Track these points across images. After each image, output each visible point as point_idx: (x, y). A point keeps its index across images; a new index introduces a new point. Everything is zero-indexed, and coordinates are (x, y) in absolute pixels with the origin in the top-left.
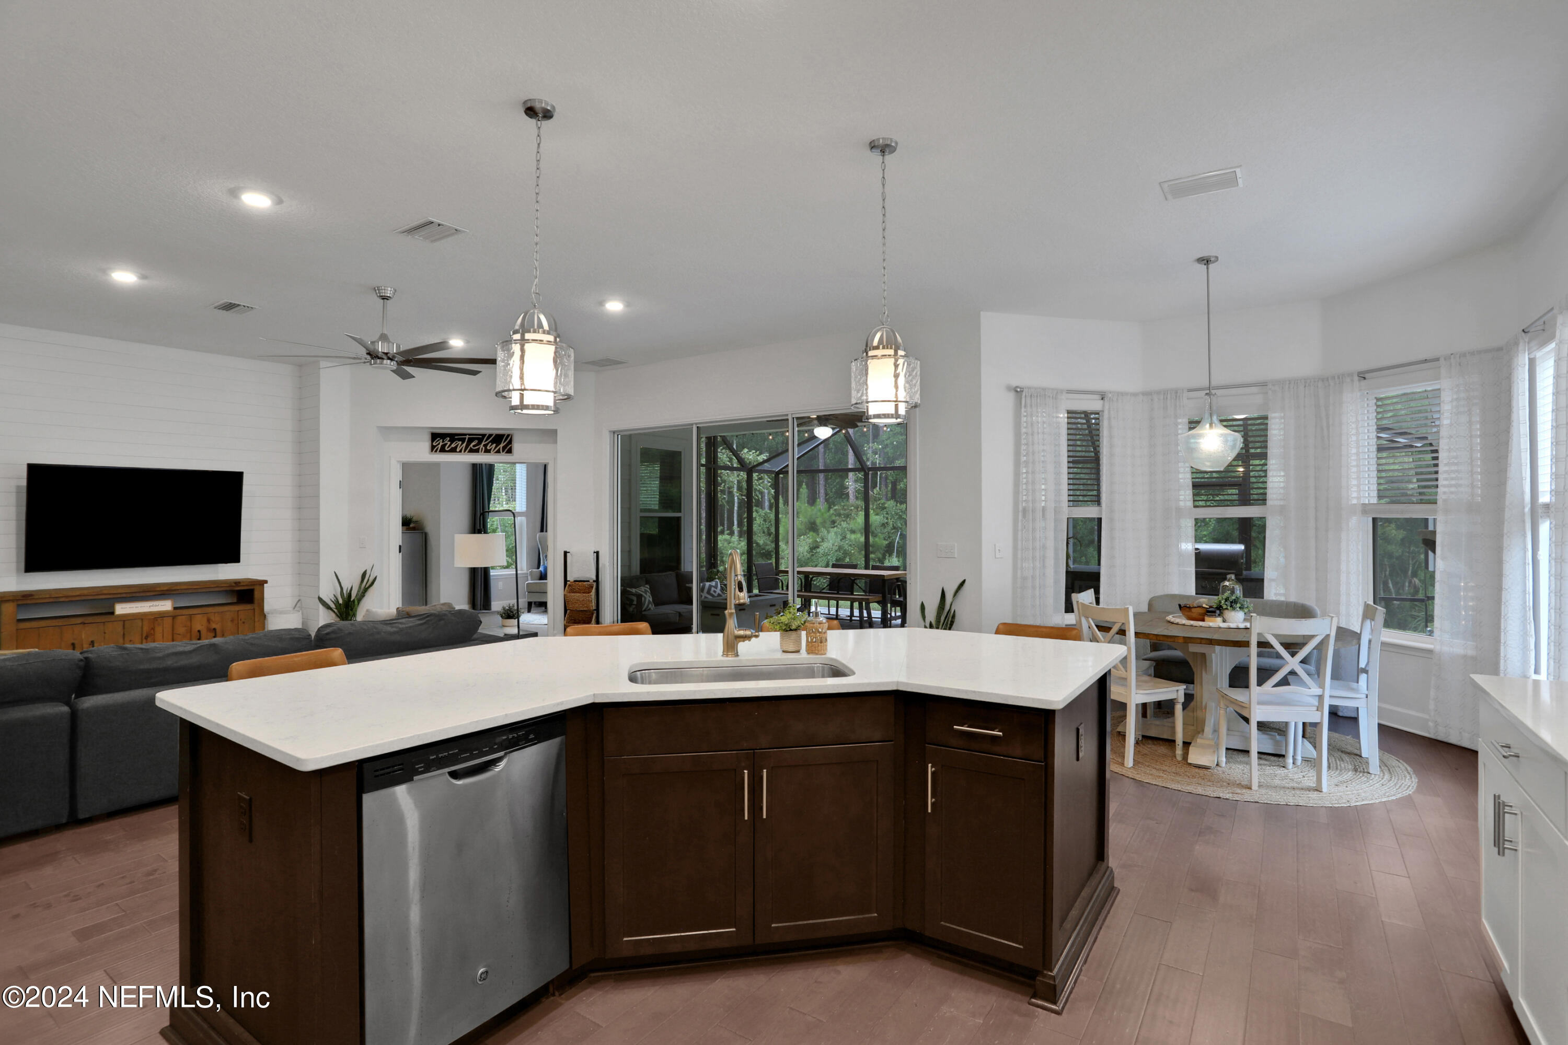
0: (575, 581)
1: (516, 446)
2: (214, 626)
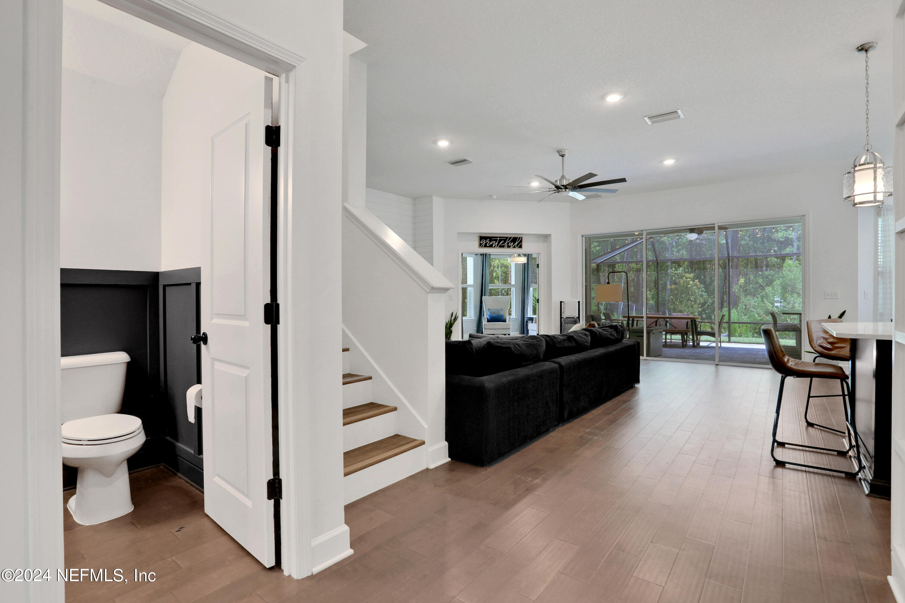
0: (566, 318)
1: (524, 244)
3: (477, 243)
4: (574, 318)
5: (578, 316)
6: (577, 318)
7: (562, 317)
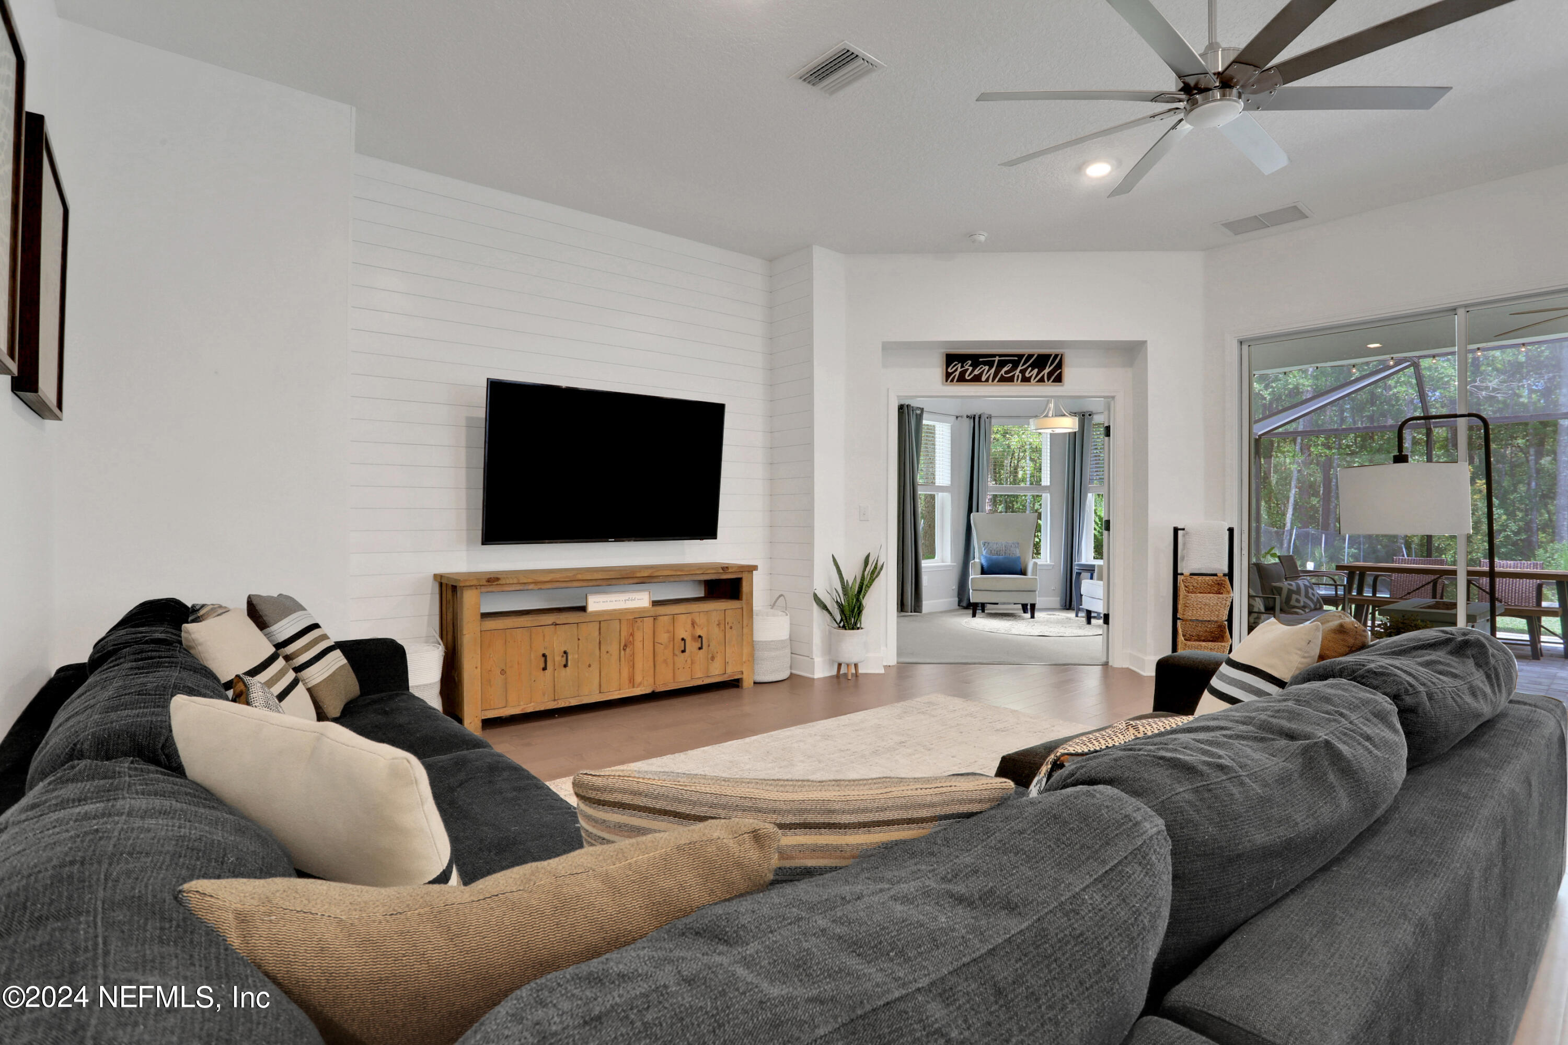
0: (1192, 574)
1: (1069, 372)
2: (699, 632)
3: (937, 371)
4: (1216, 575)
5: (1226, 570)
6: (1225, 575)
7: (1179, 571)
